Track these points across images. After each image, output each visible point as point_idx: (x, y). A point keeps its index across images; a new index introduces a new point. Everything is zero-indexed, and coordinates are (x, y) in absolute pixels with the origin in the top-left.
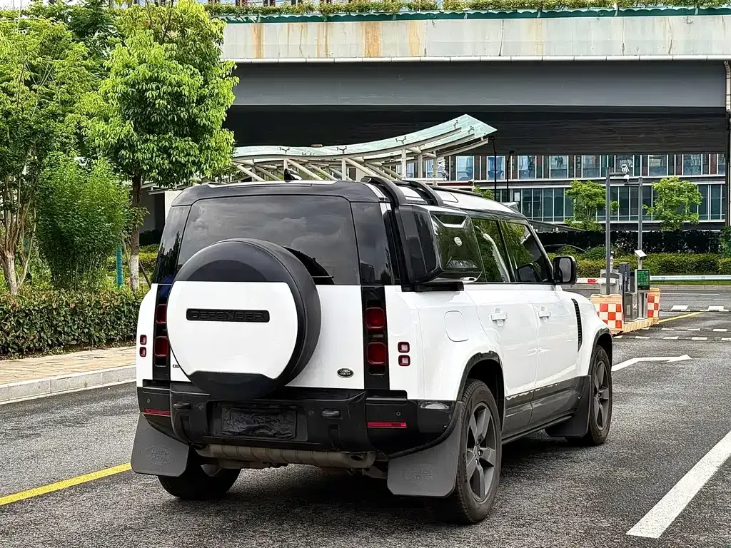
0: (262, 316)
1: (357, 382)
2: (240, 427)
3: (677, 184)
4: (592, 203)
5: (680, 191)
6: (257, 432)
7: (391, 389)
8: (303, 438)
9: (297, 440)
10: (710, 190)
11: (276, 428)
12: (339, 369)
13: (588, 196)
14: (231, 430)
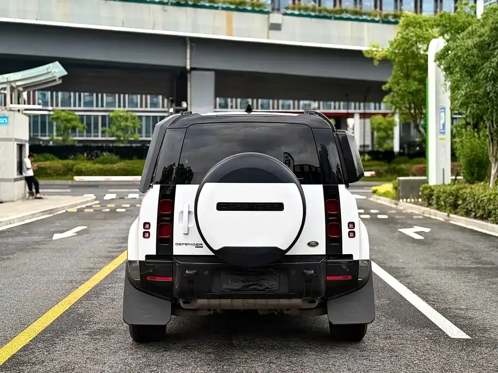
0: (279, 207)
1: (321, 250)
2: (237, 286)
3: (125, 114)
4: (69, 125)
5: (126, 119)
6: (250, 288)
7: (343, 253)
8: (284, 290)
9: (280, 291)
10: (144, 119)
11: (266, 284)
12: (308, 242)
13: (66, 120)
14: (229, 288)
